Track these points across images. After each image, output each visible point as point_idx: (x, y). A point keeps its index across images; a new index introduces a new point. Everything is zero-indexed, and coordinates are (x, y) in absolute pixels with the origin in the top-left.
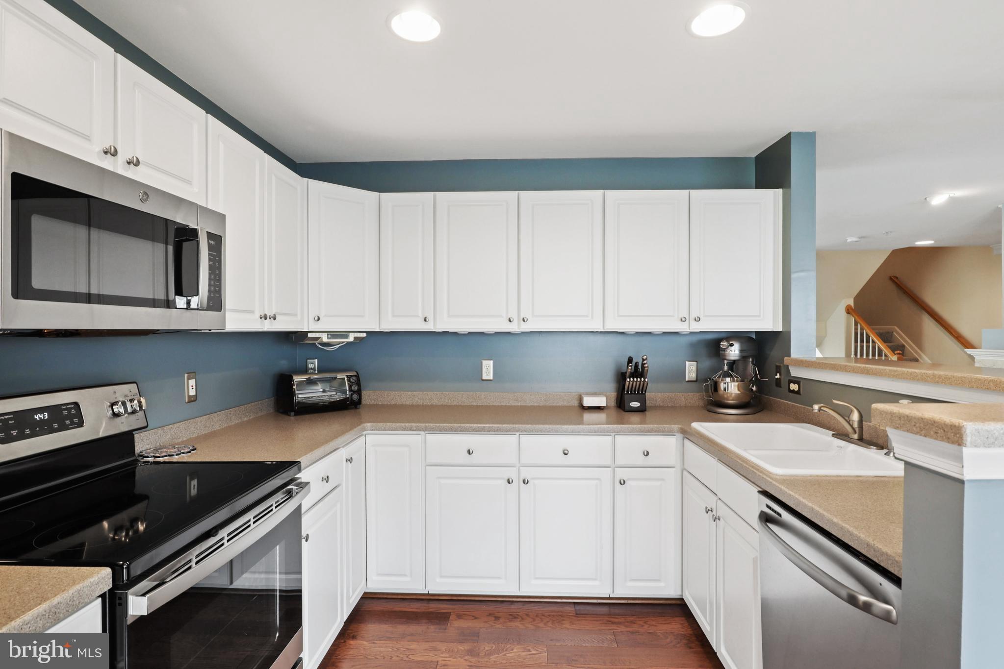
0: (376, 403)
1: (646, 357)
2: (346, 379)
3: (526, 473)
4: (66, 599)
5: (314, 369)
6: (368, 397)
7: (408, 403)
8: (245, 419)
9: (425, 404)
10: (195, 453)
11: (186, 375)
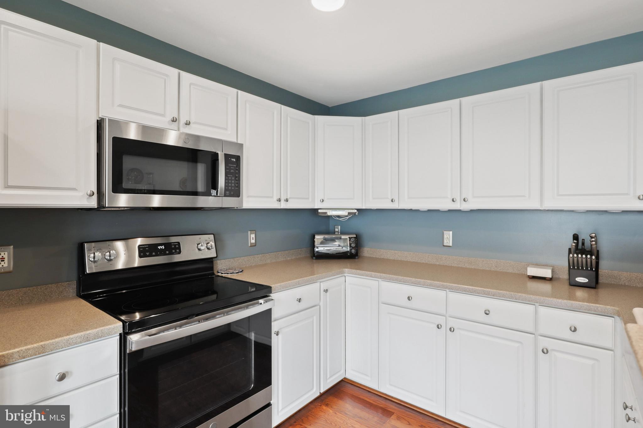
0: (372, 256)
1: (594, 235)
2: (348, 239)
3: (452, 323)
4: (94, 332)
5: (338, 232)
6: (367, 251)
7: (391, 258)
8: (289, 259)
9: (402, 260)
10: (240, 274)
11: (249, 232)
